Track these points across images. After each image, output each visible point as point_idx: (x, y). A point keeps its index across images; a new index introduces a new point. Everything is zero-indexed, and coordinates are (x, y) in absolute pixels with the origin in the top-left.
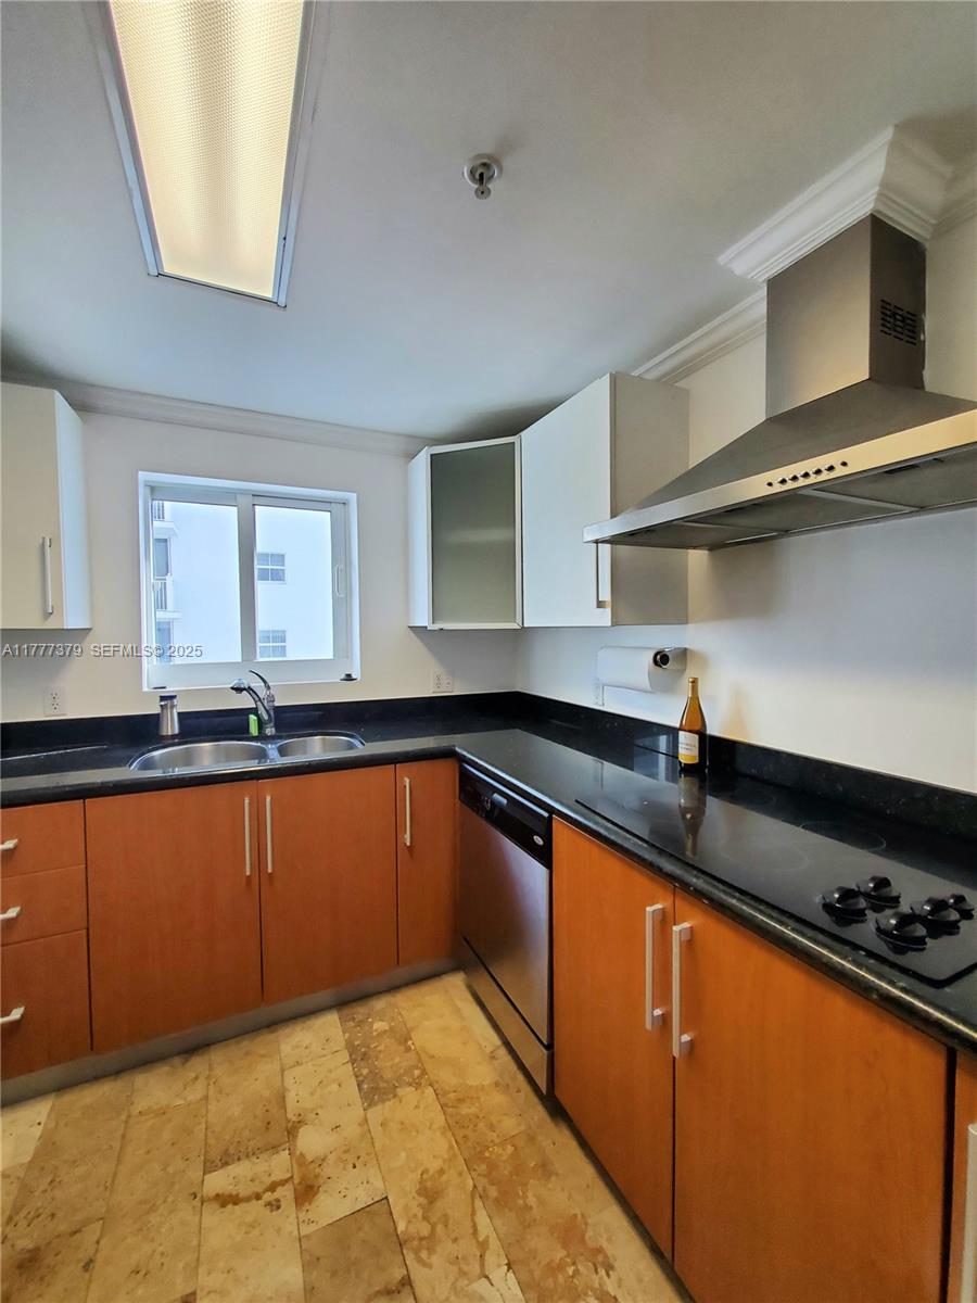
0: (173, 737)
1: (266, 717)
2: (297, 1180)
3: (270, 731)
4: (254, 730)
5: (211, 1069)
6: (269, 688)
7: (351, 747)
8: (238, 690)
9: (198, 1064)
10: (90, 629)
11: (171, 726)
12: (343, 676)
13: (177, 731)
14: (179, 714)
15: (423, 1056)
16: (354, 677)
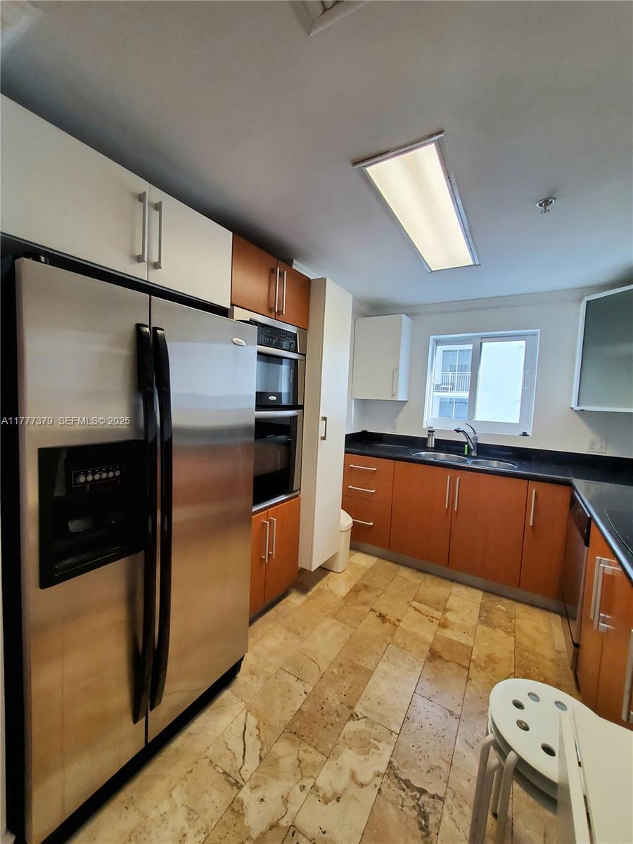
0: (432, 448)
1: (472, 448)
2: (441, 621)
3: (474, 454)
4: (466, 453)
5: (425, 578)
6: (475, 433)
7: (512, 468)
8: (458, 431)
9: (421, 575)
10: (407, 401)
11: (431, 444)
12: (521, 433)
13: (433, 446)
14: (435, 440)
15: (517, 628)
16: (528, 434)
